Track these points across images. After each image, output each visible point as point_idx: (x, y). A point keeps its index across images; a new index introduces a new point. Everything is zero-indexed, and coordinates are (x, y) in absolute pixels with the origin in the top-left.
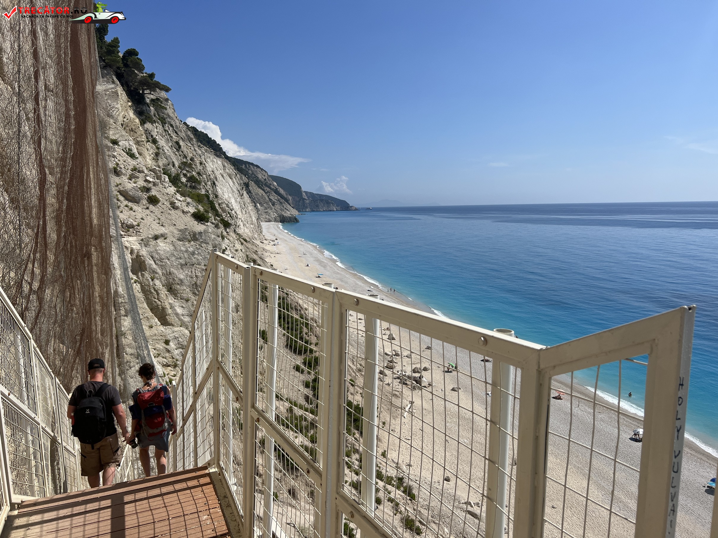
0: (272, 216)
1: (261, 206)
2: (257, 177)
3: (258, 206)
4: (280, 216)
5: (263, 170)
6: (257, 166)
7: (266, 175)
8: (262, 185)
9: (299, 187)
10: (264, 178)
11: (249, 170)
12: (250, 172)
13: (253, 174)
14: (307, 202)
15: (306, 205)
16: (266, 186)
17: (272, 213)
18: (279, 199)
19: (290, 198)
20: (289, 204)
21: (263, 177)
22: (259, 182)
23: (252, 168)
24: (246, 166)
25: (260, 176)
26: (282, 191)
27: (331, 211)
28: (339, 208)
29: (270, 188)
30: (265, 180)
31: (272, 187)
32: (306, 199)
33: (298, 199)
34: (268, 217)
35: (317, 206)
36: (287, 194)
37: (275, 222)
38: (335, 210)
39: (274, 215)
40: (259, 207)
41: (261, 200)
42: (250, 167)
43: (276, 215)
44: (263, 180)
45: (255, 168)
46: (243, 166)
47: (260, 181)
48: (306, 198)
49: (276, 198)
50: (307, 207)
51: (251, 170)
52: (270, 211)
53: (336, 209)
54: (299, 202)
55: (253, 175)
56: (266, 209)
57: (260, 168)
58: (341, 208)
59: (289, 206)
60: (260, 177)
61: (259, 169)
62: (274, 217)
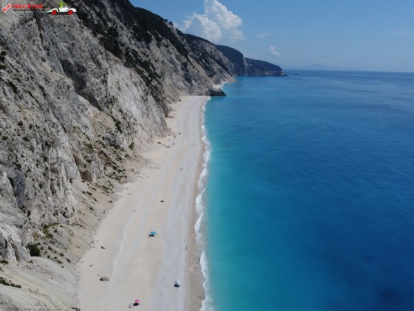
0: (204, 91)
1: (196, 82)
2: (205, 49)
3: (193, 82)
4: (210, 91)
6: (207, 41)
9: (241, 55)
11: (199, 44)
13: (202, 47)
15: (245, 70)
17: (204, 88)
18: (220, 69)
19: (233, 65)
20: (228, 73)
21: (210, 49)
24: (197, 42)
25: (208, 49)
26: (225, 60)
27: (264, 76)
29: (214, 59)
30: (212, 51)
31: (216, 58)
33: (239, 65)
34: (200, 91)
35: (254, 72)
36: (230, 62)
37: (205, 95)
41: (197, 78)
42: (200, 41)
43: (207, 90)
44: (209, 52)
47: (207, 53)
48: (246, 64)
50: (245, 73)
51: (201, 44)
52: (202, 86)
54: (240, 69)
55: (202, 49)
56: (199, 84)
59: (227, 74)
61: (207, 43)
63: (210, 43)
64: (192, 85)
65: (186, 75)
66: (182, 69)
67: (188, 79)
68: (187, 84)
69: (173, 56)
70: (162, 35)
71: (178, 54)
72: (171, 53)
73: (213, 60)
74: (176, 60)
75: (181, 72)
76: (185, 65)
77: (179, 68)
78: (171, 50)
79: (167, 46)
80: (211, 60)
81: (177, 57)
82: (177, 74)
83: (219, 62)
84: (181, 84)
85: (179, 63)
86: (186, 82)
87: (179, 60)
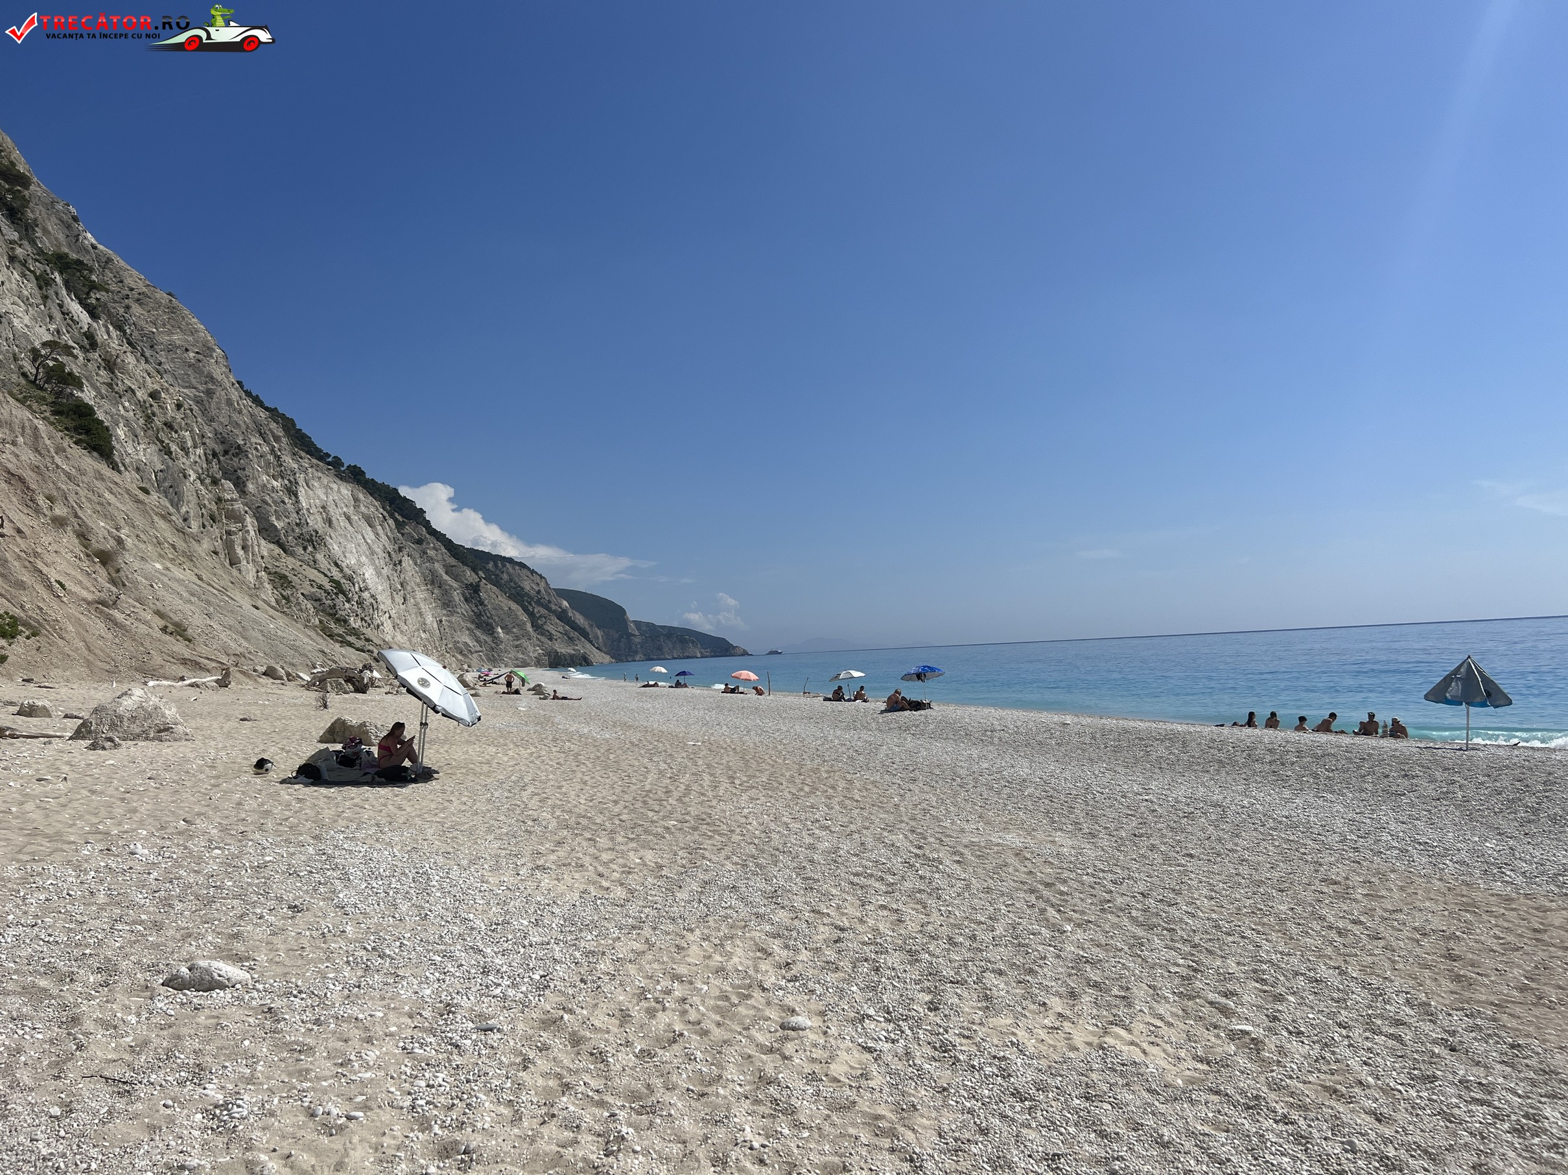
0: (531, 654)
1: (507, 634)
2: (519, 586)
3: (498, 633)
4: (548, 654)
5: (536, 573)
6: (522, 565)
7: (543, 584)
8: (530, 603)
9: (622, 611)
10: (537, 589)
11: (502, 573)
12: (505, 576)
13: (511, 580)
14: (637, 640)
15: (634, 647)
16: (539, 603)
17: (530, 648)
18: (566, 631)
19: (599, 633)
20: (591, 642)
21: (534, 587)
22: (522, 597)
23: (510, 569)
24: (496, 565)
25: (527, 585)
26: (580, 620)
27: (688, 657)
28: (707, 652)
29: (549, 610)
30: (539, 592)
31: (554, 607)
32: (634, 635)
33: (616, 636)
34: (521, 656)
35: (660, 649)
36: (591, 626)
37: (536, 666)
38: (699, 655)
39: (535, 651)
40: (502, 635)
41: (508, 621)
42: (504, 566)
43: (540, 651)
44: (533, 593)
45: (517, 568)
46: (491, 565)
47: (527, 595)
48: (637, 633)
49: (560, 629)
50: (636, 652)
51: (509, 574)
52: (525, 643)
53: (701, 653)
54: (619, 641)
55: (512, 584)
56: (517, 638)
57: (528, 568)
58: (711, 652)
60: (527, 588)
61: (525, 571)
62: (536, 655)
63: (533, 572)
64: (496, 640)
65: (479, 615)
66: (466, 600)
67: (483, 623)
68: (483, 637)
69: (439, 568)
70: (403, 516)
71: (452, 561)
72: (431, 560)
73: (543, 611)
74: (446, 577)
75: (464, 608)
76: (475, 589)
77: (457, 596)
78: (431, 553)
79: (419, 542)
80: (539, 610)
81: (449, 570)
82: (452, 613)
83: (562, 616)
84: (465, 638)
85: (455, 585)
86: (478, 633)
87: (456, 578)
